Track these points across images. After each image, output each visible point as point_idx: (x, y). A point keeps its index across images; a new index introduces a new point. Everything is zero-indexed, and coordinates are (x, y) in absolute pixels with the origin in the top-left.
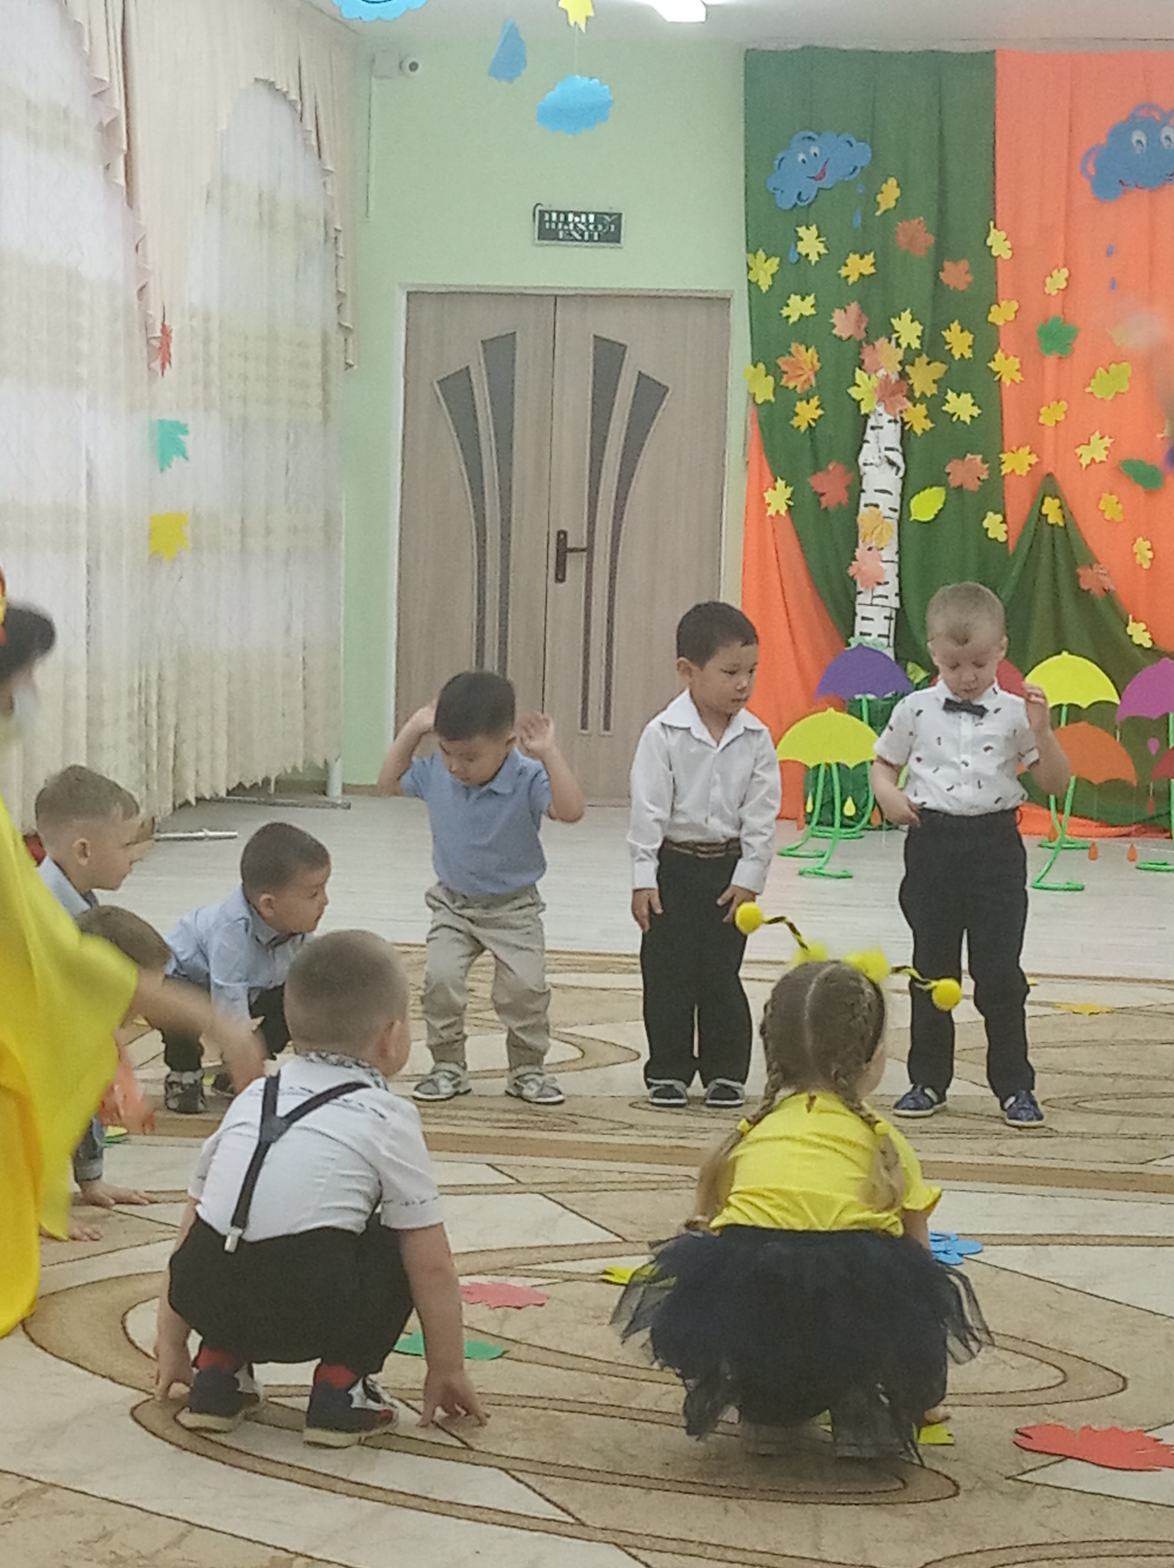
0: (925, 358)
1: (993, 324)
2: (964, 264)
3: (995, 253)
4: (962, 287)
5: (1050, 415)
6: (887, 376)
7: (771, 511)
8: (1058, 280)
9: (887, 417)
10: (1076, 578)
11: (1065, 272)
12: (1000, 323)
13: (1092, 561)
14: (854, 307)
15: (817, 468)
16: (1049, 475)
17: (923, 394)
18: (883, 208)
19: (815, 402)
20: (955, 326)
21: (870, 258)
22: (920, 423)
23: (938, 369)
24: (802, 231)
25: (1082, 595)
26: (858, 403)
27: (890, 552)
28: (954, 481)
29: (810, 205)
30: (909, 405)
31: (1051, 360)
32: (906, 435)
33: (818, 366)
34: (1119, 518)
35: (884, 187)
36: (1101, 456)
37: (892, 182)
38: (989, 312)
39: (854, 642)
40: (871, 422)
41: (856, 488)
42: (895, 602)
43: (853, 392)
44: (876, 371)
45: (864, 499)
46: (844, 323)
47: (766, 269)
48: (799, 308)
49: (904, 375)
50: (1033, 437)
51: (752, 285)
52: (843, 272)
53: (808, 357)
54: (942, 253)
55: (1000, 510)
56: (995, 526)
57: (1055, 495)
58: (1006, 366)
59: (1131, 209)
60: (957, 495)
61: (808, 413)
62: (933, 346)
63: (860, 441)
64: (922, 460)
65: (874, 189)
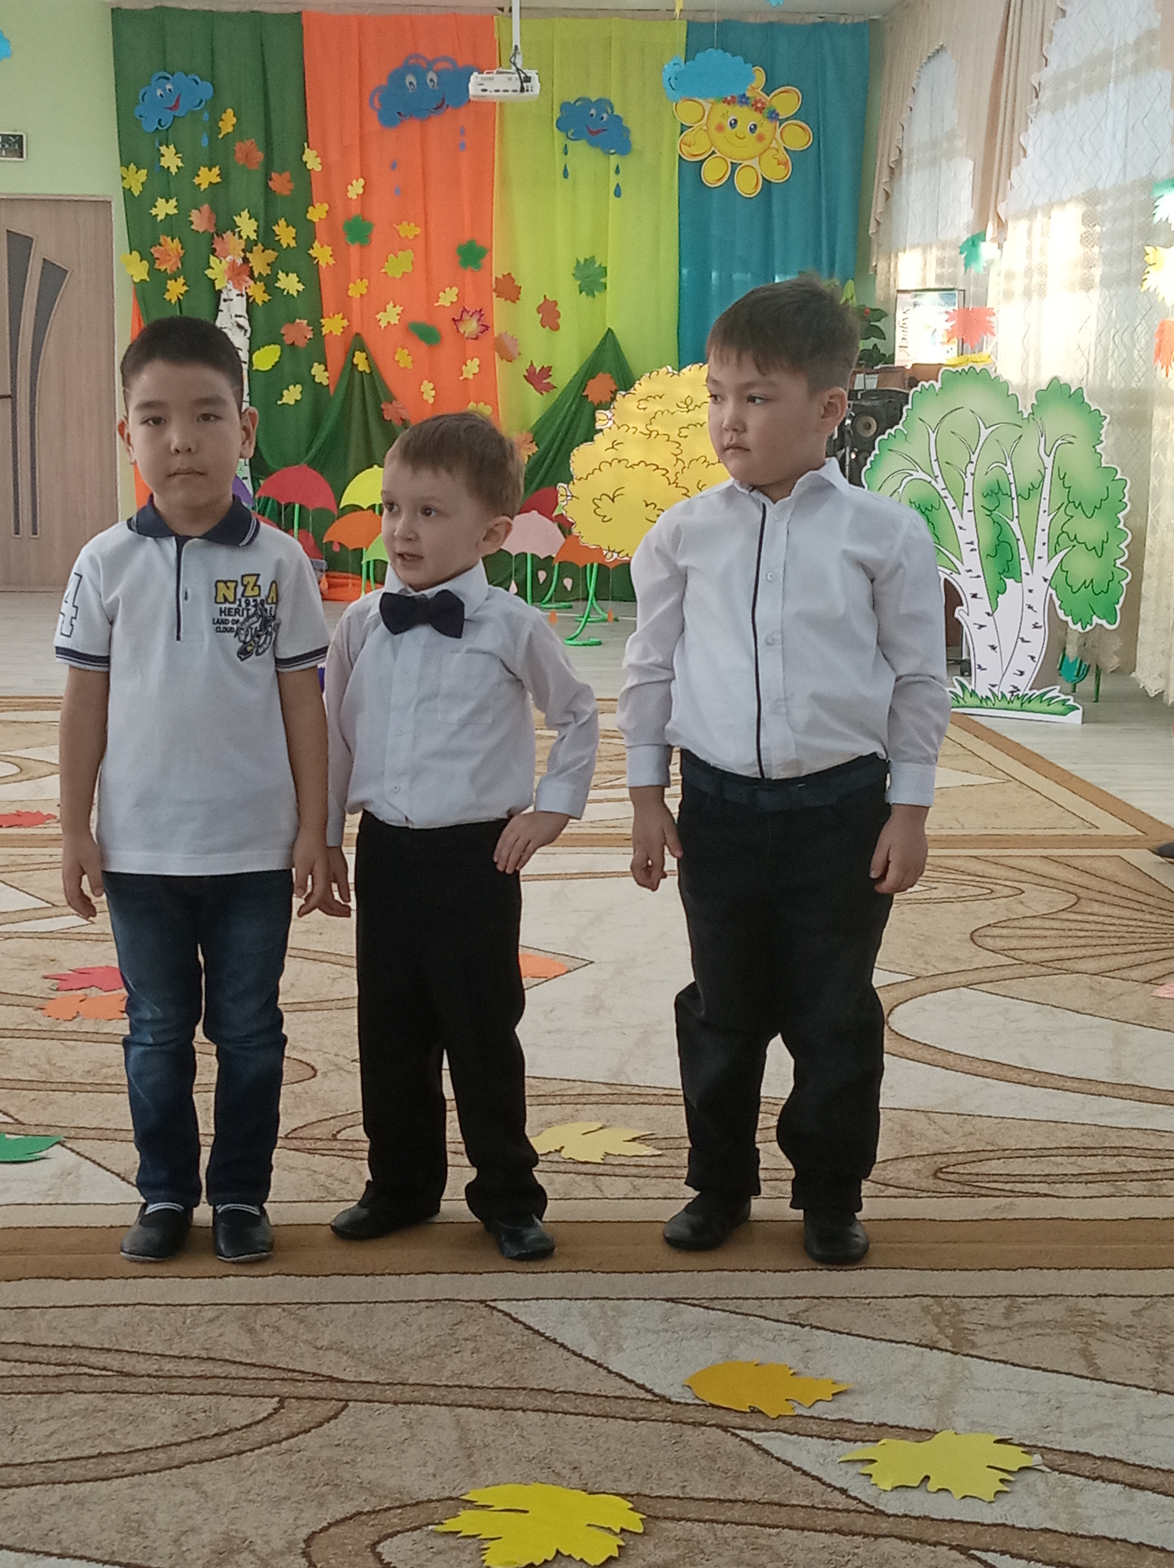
0: (260, 247)
1: (311, 221)
2: (286, 175)
3: (309, 166)
4: (286, 192)
5: (357, 289)
6: (234, 261)
8: (356, 189)
9: (236, 292)
10: (380, 411)
11: (362, 182)
12: (315, 220)
13: (391, 399)
14: (206, 207)
16: (358, 334)
17: (260, 274)
18: (223, 133)
19: (181, 280)
20: (282, 222)
21: (216, 170)
22: (260, 296)
23: (271, 255)
24: (163, 149)
25: (386, 424)
26: (213, 282)
28: (287, 340)
29: (167, 130)
30: (251, 282)
31: (354, 249)
32: (251, 305)
33: (182, 252)
34: (410, 366)
35: (224, 116)
36: (395, 320)
37: (230, 111)
38: (307, 212)
40: (224, 296)
43: (208, 272)
44: (225, 257)
46: (199, 220)
47: (138, 179)
48: (164, 208)
49: (246, 260)
50: (344, 308)
51: (127, 193)
52: (197, 181)
53: (173, 246)
54: (268, 167)
55: (323, 361)
56: (319, 373)
57: (363, 350)
58: (322, 253)
59: (408, 133)
60: (290, 350)
61: (176, 288)
62: (266, 238)
63: (218, 311)
64: (263, 324)
65: (216, 117)
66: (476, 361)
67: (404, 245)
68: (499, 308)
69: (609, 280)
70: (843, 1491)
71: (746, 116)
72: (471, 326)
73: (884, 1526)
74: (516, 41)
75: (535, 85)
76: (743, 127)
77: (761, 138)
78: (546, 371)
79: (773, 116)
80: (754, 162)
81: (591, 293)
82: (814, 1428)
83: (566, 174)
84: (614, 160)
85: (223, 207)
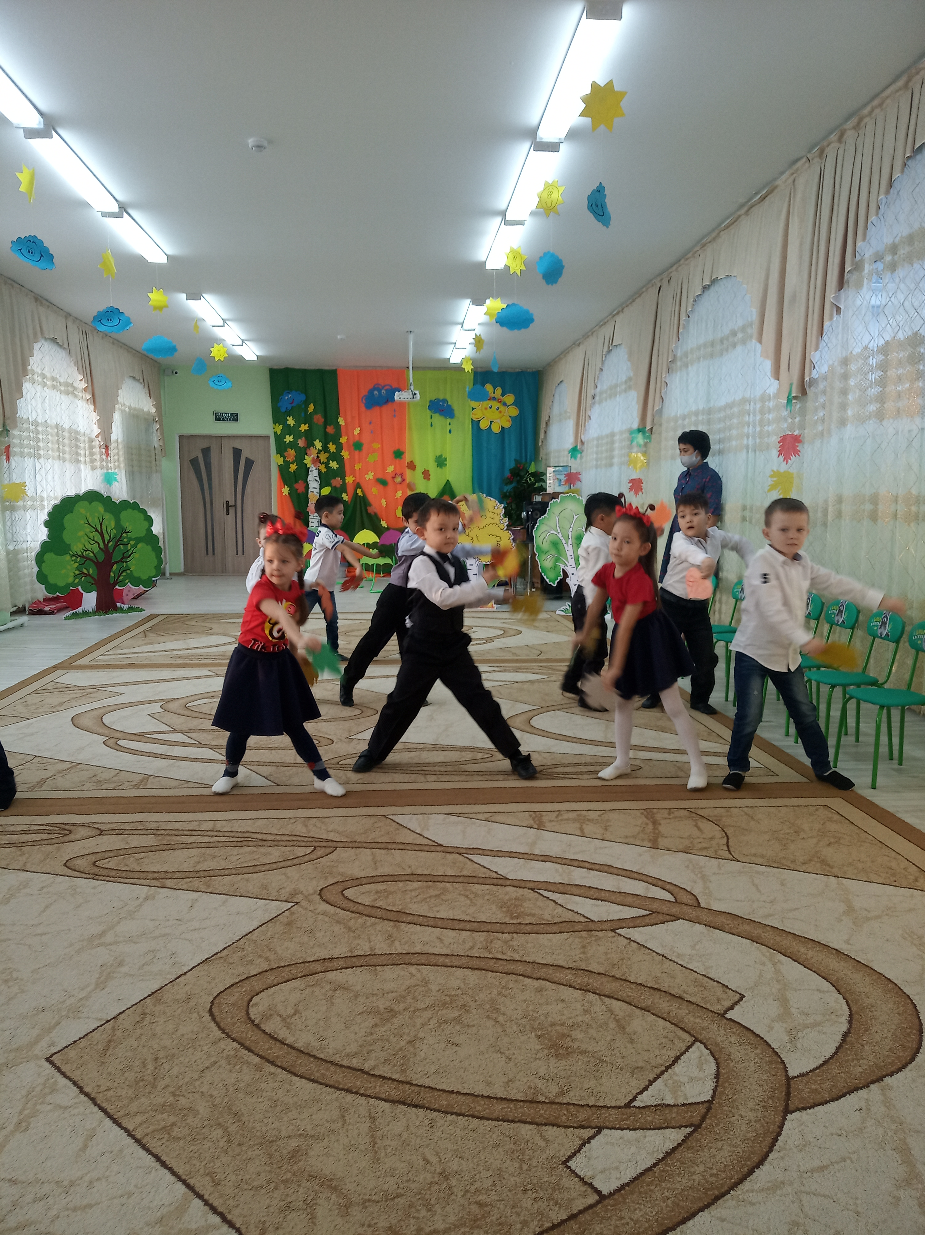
0: (323, 452)
1: (341, 443)
2: (332, 426)
3: (340, 423)
4: (332, 433)
5: (357, 467)
6: (314, 457)
7: (284, 494)
8: (357, 431)
9: (314, 468)
10: (366, 510)
11: (359, 429)
12: (343, 442)
13: (370, 505)
14: (303, 439)
15: (296, 482)
16: (358, 483)
18: (310, 411)
19: (295, 464)
20: (331, 443)
21: (307, 425)
22: (324, 470)
23: (327, 455)
24: (288, 418)
25: (368, 515)
26: (306, 464)
28: (334, 485)
29: (289, 411)
30: (320, 465)
31: (357, 452)
32: (320, 473)
33: (295, 455)
34: (377, 493)
35: (310, 407)
36: (371, 477)
37: (312, 404)
38: (339, 439)
40: (310, 470)
41: (307, 487)
43: (305, 461)
44: (310, 456)
45: (310, 490)
46: (301, 443)
47: (279, 429)
48: (289, 439)
49: (318, 457)
50: (353, 473)
51: (275, 433)
52: (300, 429)
53: (292, 452)
54: (326, 424)
55: (346, 492)
56: (345, 497)
57: (360, 488)
58: (345, 454)
59: (376, 410)
60: (334, 489)
61: (293, 467)
62: (325, 449)
63: (308, 475)
64: (324, 479)
65: (307, 407)
66: (401, 492)
67: (374, 451)
68: (408, 473)
69: (447, 462)
70: (496, 872)
71: (495, 405)
72: (398, 479)
73: (508, 883)
74: (411, 381)
75: (418, 396)
76: (494, 408)
77: (500, 412)
79: (505, 404)
80: (498, 421)
81: (441, 467)
82: (489, 853)
83: (432, 425)
84: (449, 420)
85: (310, 438)
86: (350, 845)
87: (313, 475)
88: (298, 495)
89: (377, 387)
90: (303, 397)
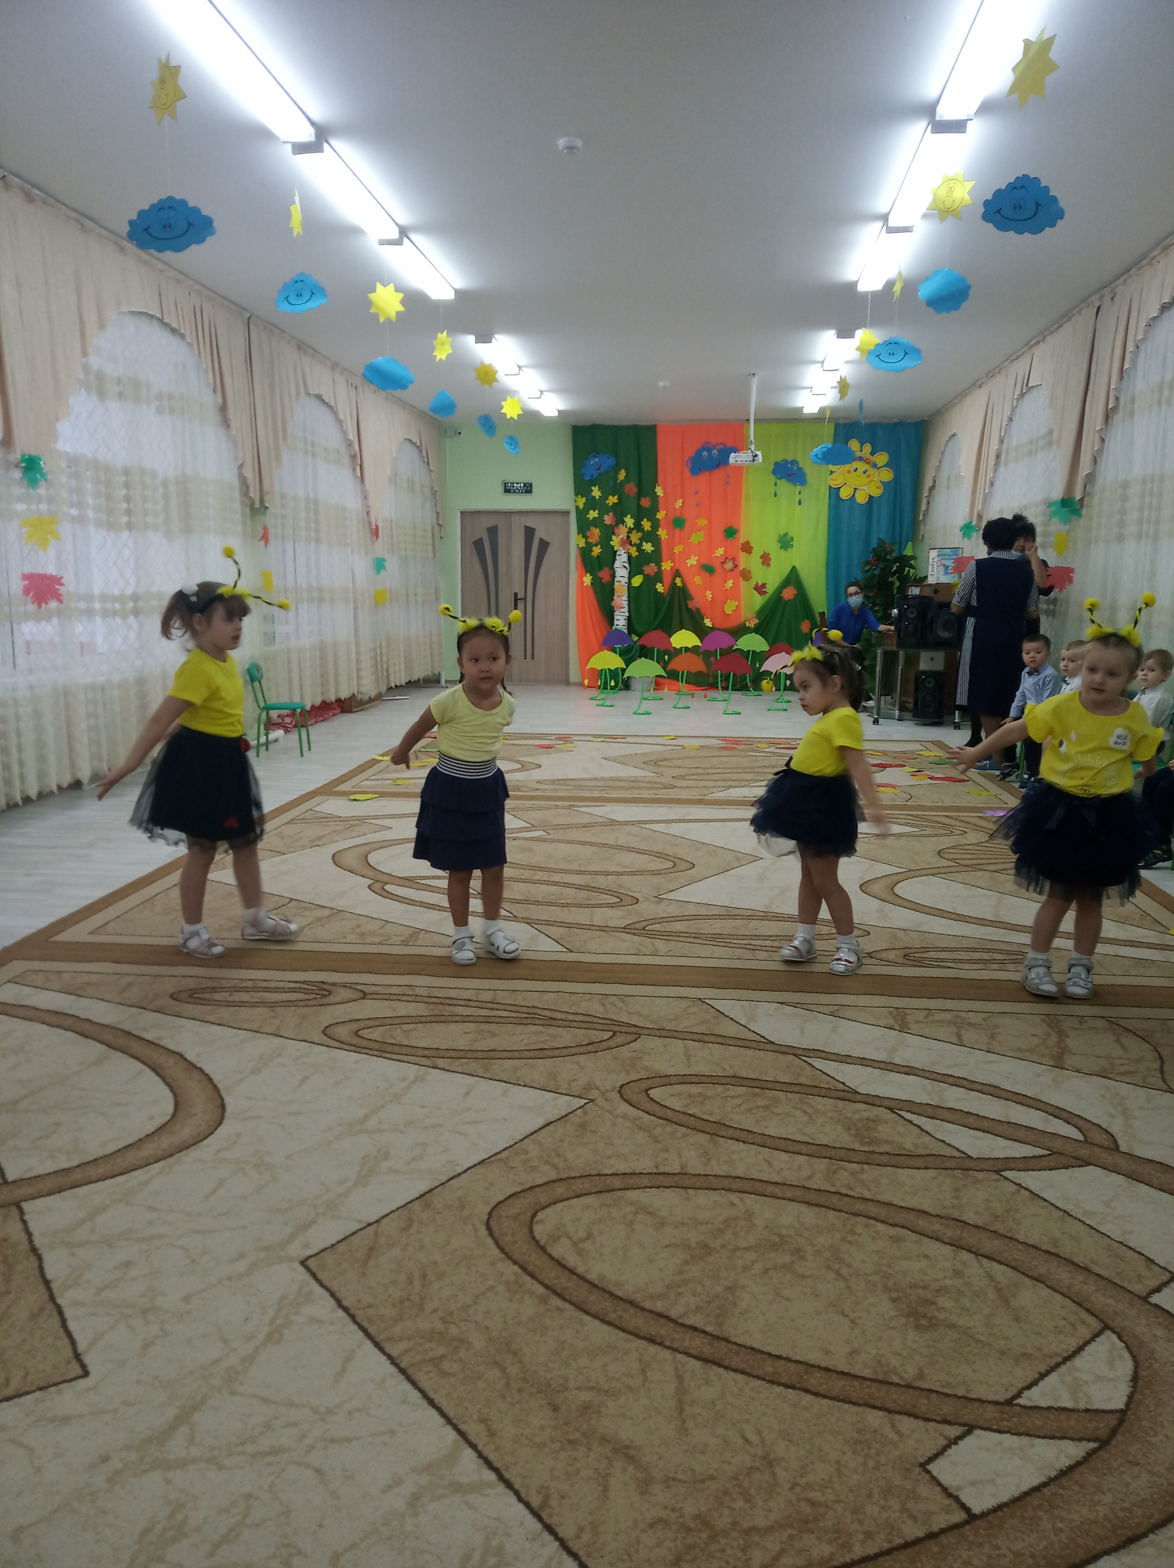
0: (635, 531)
1: (658, 519)
2: (648, 498)
3: (658, 494)
4: (647, 506)
5: (678, 549)
6: (623, 537)
7: (585, 584)
8: (679, 503)
9: (623, 551)
10: (686, 605)
11: (681, 500)
12: (660, 518)
13: (692, 599)
14: (611, 514)
15: (600, 569)
16: (677, 569)
17: (635, 543)
18: (620, 480)
19: (599, 547)
20: (645, 520)
21: (616, 497)
22: (634, 552)
23: (640, 534)
24: (593, 488)
25: (689, 611)
26: (613, 547)
27: (625, 598)
28: (646, 572)
29: (595, 479)
30: (630, 547)
31: (677, 531)
32: (630, 558)
33: (600, 534)
34: (701, 583)
35: (620, 473)
36: (695, 563)
37: (623, 470)
38: (656, 515)
39: (614, 628)
40: (618, 553)
41: (613, 576)
42: (627, 614)
43: (612, 543)
44: (619, 536)
45: (616, 579)
46: (608, 519)
47: (581, 501)
48: (593, 514)
49: (628, 537)
50: (672, 557)
51: (577, 508)
52: (607, 502)
53: (596, 531)
54: (640, 495)
55: (662, 582)
56: (660, 588)
57: (680, 577)
58: (662, 533)
59: (703, 478)
60: (647, 577)
61: (597, 550)
62: (638, 527)
63: (614, 560)
64: (635, 566)
65: (617, 473)
66: (732, 581)
67: (699, 529)
68: (743, 557)
69: (794, 543)
70: (843, 1083)
71: (862, 467)
72: (729, 565)
73: (858, 1098)
74: (752, 438)
75: (760, 458)
76: (860, 471)
77: (868, 476)
78: (764, 585)
79: (875, 466)
80: (865, 488)
81: (785, 549)
83: (776, 495)
84: (798, 488)
85: (619, 512)
86: (657, 1033)
87: (621, 559)
88: (603, 585)
89: (707, 447)
90: (612, 461)
